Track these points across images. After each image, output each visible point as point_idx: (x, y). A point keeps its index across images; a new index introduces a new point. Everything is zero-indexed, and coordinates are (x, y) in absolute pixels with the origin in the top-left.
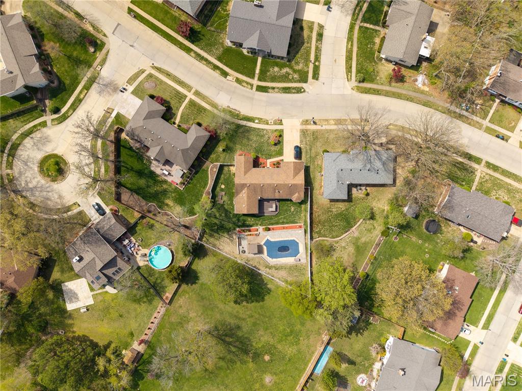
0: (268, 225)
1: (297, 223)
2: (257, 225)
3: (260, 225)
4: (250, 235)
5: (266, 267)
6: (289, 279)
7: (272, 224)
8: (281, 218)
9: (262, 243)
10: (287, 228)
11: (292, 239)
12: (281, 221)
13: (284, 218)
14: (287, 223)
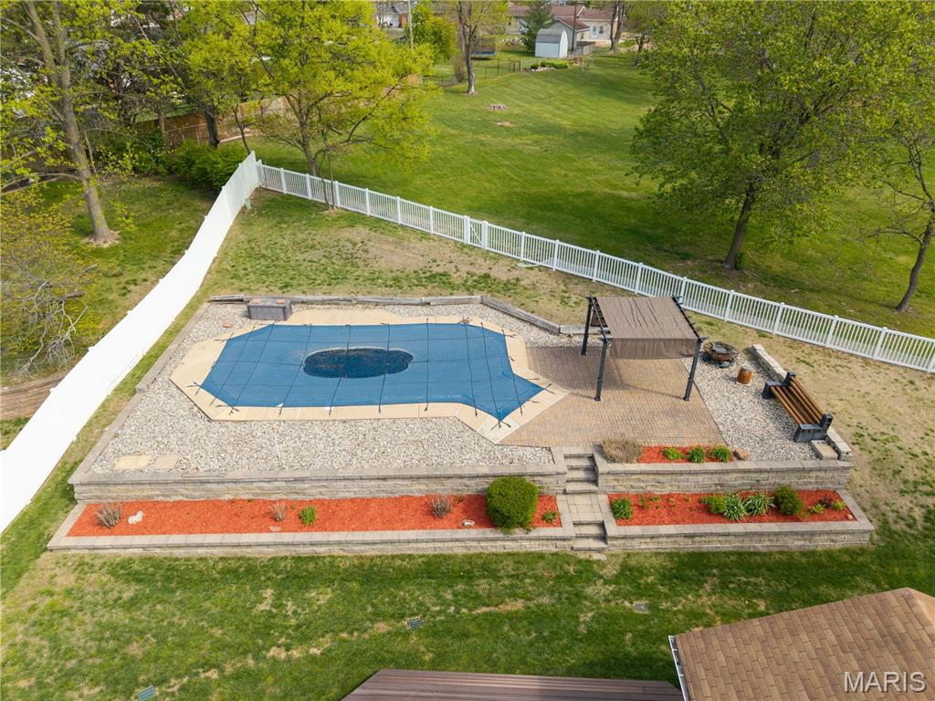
0: (485, 567)
1: (124, 570)
2: (630, 574)
3: (587, 570)
4: (691, 456)
5: (509, 287)
6: (360, 233)
7: (435, 570)
8: (304, 634)
9: (550, 398)
10: (266, 515)
11: (244, 412)
12: (321, 597)
13: (266, 629)
14: (245, 572)
